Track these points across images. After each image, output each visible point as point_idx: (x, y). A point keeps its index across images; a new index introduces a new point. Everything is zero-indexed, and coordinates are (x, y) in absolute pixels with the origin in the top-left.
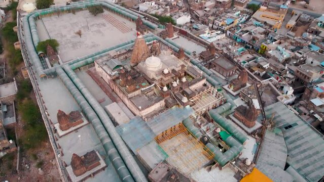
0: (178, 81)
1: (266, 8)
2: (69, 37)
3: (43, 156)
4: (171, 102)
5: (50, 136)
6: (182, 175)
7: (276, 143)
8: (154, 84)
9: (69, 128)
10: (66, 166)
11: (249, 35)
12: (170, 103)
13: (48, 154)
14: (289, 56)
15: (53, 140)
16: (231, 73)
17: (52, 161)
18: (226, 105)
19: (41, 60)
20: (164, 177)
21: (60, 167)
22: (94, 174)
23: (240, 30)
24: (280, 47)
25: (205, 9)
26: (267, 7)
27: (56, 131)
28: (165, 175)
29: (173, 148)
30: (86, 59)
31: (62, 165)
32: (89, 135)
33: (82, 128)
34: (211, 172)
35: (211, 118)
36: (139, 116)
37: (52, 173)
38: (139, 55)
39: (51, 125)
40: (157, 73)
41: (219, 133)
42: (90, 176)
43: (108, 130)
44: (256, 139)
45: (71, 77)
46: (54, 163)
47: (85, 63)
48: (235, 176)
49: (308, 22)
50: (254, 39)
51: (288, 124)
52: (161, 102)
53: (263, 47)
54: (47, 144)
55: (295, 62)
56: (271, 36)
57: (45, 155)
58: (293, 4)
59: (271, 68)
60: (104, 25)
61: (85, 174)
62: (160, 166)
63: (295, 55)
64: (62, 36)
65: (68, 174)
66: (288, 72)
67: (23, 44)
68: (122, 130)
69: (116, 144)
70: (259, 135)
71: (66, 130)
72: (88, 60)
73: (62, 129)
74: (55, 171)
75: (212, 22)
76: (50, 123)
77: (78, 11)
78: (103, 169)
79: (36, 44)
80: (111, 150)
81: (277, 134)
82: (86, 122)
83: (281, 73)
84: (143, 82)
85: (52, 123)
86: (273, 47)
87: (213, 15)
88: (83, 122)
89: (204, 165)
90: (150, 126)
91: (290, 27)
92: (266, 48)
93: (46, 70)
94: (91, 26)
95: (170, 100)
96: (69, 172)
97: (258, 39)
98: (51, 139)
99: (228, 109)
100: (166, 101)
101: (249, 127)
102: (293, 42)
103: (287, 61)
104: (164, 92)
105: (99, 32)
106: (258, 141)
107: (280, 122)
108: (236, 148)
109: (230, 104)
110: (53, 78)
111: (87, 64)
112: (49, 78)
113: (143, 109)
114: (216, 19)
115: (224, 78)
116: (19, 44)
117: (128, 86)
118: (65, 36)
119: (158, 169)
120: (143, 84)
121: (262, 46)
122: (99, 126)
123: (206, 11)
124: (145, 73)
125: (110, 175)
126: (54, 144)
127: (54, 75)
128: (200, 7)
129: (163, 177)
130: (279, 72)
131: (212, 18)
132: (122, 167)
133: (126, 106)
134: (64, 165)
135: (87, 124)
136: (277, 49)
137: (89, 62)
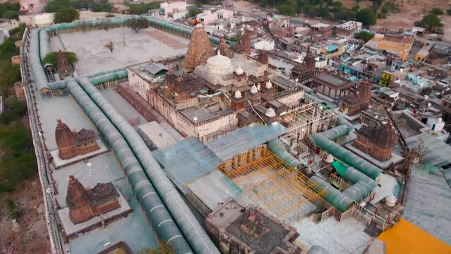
0: (259, 86)
1: (383, 36)
2: (94, 52)
3: (24, 202)
4: (247, 117)
5: (40, 166)
6: (268, 218)
7: (432, 185)
8: (220, 92)
9: (74, 156)
10: (59, 208)
11: (362, 65)
12: (245, 118)
13: (33, 198)
14: (427, 86)
15: (44, 172)
16: (343, 94)
17: (38, 207)
18: (339, 127)
19: (47, 74)
20: (235, 221)
21: (48, 210)
22: (107, 221)
23: (349, 58)
24: (411, 76)
25: (296, 35)
26: (385, 34)
27: (51, 160)
28: (236, 218)
29: (252, 188)
30: (115, 71)
31: (52, 208)
32: (106, 166)
33: (96, 158)
34: (320, 224)
35: (315, 145)
36: (192, 137)
37: (35, 227)
38: (197, 55)
39: (45, 152)
40: (225, 78)
41: (331, 163)
42: (99, 225)
43: (140, 155)
44: (396, 176)
45: (90, 92)
46: (39, 210)
47: (113, 77)
48: (365, 231)
49: (447, 55)
50: (370, 67)
51: (446, 161)
52: (231, 116)
53: (386, 76)
54: (34, 183)
55: (438, 94)
56: (396, 64)
57: (29, 200)
58: (420, 36)
59: (403, 100)
60: (148, 41)
61: (90, 221)
62: (229, 206)
63: (437, 84)
64: (85, 51)
65: (60, 221)
66: (430, 105)
67: (26, 60)
68: (164, 156)
69: (151, 175)
70: (400, 171)
71: (68, 158)
72: (118, 73)
73: (61, 156)
74: (41, 223)
75: (306, 50)
76: (44, 150)
77: (113, 27)
78: (125, 214)
79: (44, 55)
80: (141, 182)
81: (431, 173)
82: (103, 148)
83: (419, 105)
84: (202, 88)
85: (47, 150)
86: (401, 75)
87: (307, 41)
88: (99, 148)
89: (307, 212)
90: (211, 148)
91: (421, 59)
92: (389, 77)
93: (51, 83)
94: (130, 42)
95: (247, 114)
96: (62, 217)
97: (377, 67)
98: (41, 170)
99: (342, 133)
100: (239, 116)
101: (381, 160)
102: (431, 70)
103: (425, 91)
104: (236, 99)
105: (140, 48)
106: (400, 179)
107: (432, 159)
108: (364, 183)
109: (346, 127)
110: (62, 96)
111: (117, 78)
112: (55, 95)
113: (200, 123)
114: (311, 45)
115: (332, 100)
116: (19, 58)
117: (177, 92)
118: (90, 52)
119: (223, 211)
120: (203, 91)
121: (384, 76)
122: (124, 150)
123: (297, 37)
124: (205, 78)
125: (136, 225)
126: (45, 178)
127: (64, 91)
128: (288, 33)
129: (233, 220)
130: (415, 104)
131: (305, 45)
132: (157, 208)
133: (173, 126)
134: (55, 207)
135: (106, 152)
136: (407, 78)
137: (120, 76)
